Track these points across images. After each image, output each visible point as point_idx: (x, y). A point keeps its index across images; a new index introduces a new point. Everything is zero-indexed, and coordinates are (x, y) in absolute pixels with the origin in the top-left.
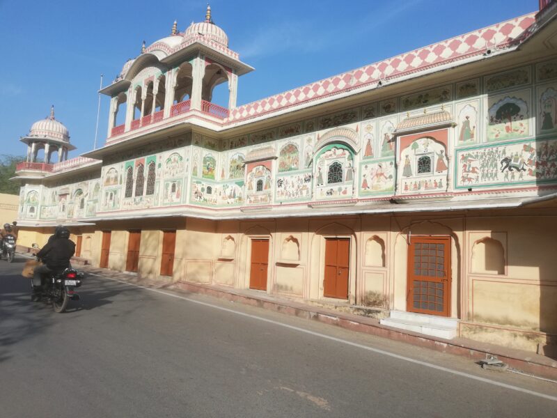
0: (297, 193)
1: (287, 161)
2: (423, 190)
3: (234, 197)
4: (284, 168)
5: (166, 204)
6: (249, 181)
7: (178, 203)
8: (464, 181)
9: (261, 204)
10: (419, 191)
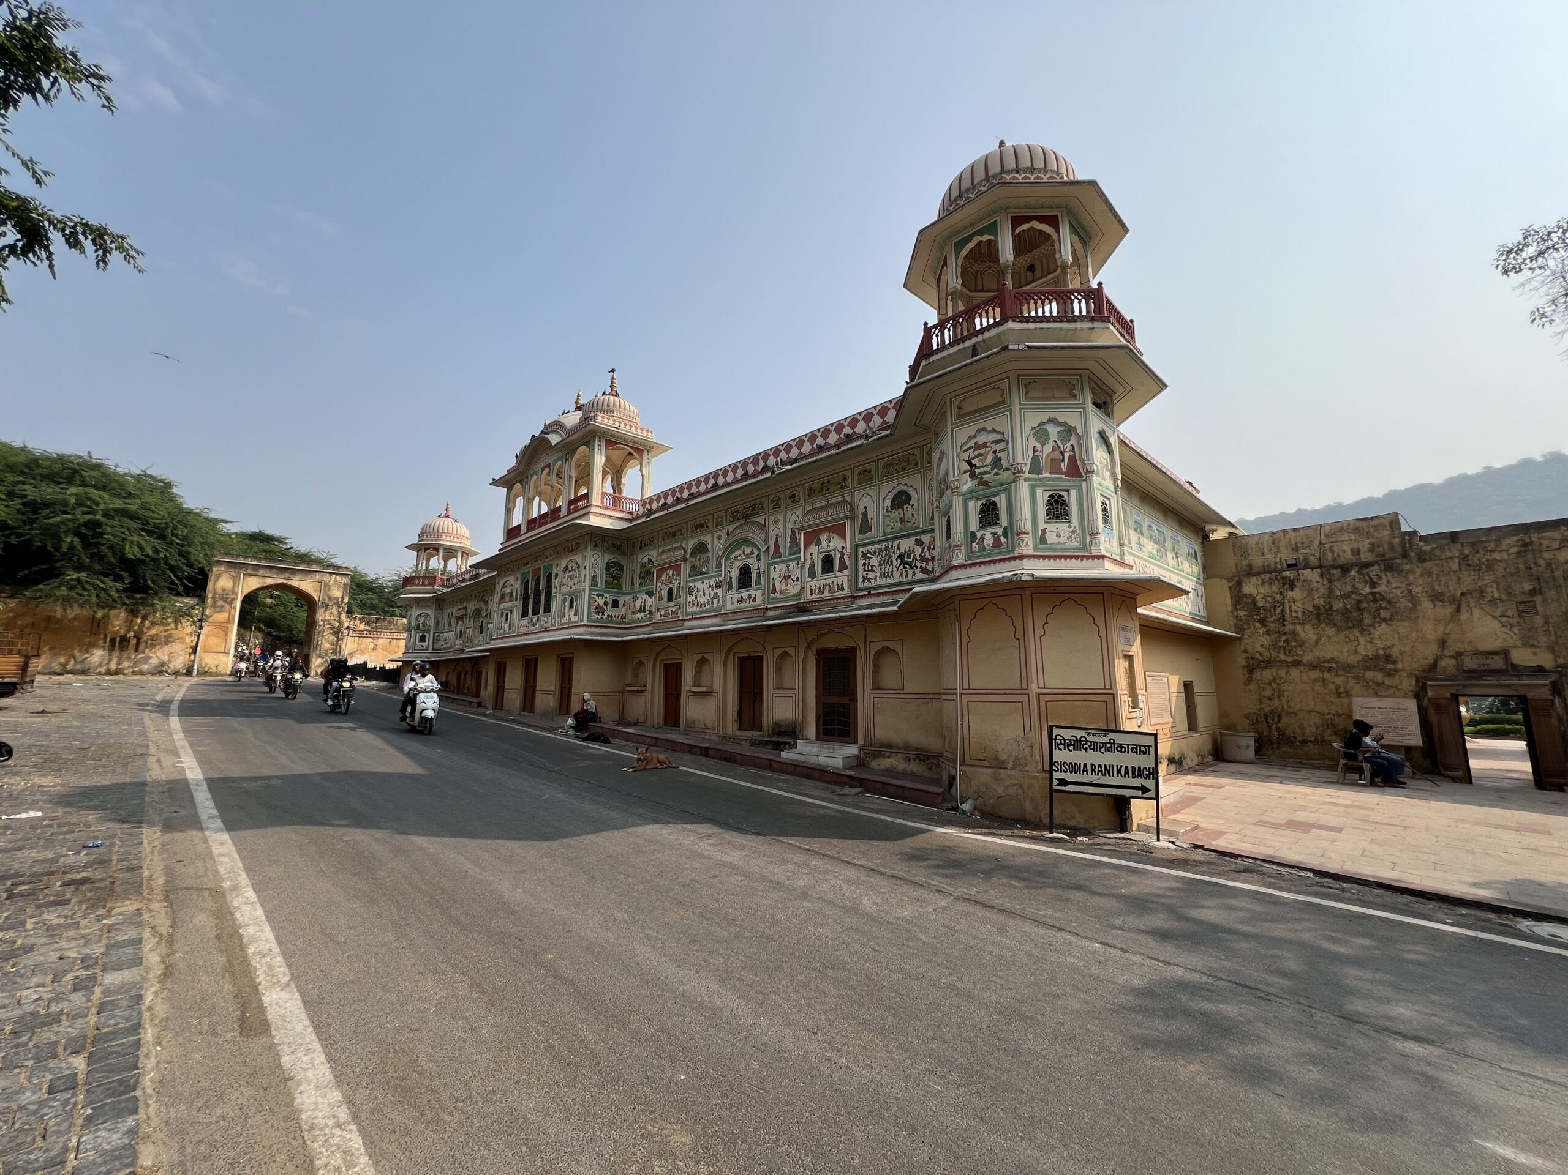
0: (708, 603)
1: (697, 563)
2: (826, 594)
3: (644, 611)
4: (696, 572)
5: (564, 624)
6: (659, 589)
7: (577, 622)
8: (864, 582)
9: (672, 617)
10: (823, 595)
